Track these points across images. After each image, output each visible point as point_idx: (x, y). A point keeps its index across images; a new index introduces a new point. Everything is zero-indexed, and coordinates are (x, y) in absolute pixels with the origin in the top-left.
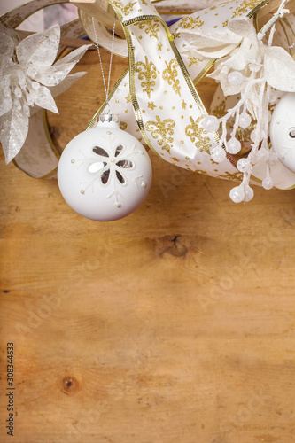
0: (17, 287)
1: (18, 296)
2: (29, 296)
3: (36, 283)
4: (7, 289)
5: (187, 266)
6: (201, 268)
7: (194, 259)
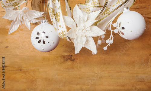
0: (24, 69)
1: (24, 71)
2: (27, 72)
3: (29, 68)
4: (21, 69)
5: (74, 64)
6: (79, 64)
7: (77, 62)
